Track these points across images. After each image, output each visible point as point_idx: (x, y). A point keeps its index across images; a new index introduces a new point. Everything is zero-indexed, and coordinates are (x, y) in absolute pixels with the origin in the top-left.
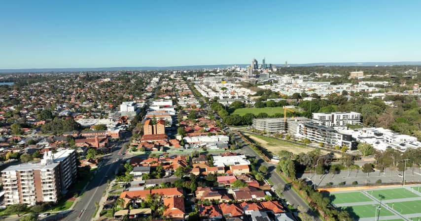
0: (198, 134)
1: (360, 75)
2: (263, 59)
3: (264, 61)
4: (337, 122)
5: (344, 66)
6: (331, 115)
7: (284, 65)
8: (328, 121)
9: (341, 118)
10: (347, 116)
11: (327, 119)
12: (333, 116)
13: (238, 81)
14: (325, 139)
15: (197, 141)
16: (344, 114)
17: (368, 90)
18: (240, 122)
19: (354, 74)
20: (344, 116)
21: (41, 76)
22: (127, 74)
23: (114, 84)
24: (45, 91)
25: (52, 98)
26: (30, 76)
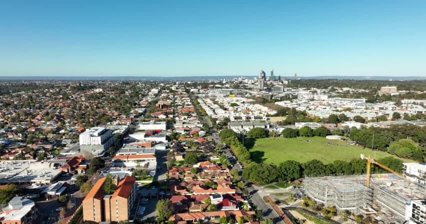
1: (392, 90)
2: (271, 70)
13: (248, 95)
19: (385, 90)
21: (35, 84)
22: (126, 84)
23: (105, 96)
24: (15, 103)
25: (14, 114)
26: (23, 84)
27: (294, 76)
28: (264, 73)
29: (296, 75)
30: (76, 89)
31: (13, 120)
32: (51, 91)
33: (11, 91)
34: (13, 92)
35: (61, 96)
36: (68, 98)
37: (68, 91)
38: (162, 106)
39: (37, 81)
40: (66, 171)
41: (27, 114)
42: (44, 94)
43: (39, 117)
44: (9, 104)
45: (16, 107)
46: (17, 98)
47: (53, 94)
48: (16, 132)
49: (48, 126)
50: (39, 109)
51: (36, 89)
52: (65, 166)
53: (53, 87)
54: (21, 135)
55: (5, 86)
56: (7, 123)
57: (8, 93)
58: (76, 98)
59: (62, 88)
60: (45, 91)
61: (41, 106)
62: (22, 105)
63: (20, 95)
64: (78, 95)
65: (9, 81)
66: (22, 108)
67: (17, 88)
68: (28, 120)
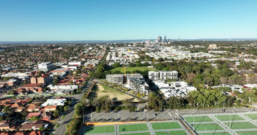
0: (69, 83)
1: (214, 46)
2: (165, 36)
3: (165, 37)
4: (162, 77)
5: (212, 41)
6: (158, 73)
7: (178, 40)
8: (156, 76)
9: (165, 75)
10: (169, 73)
11: (155, 75)
12: (159, 73)
13: (138, 50)
14: (137, 89)
15: (57, 88)
16: (167, 72)
17: (208, 56)
18: (101, 76)
19: (211, 46)
20: (166, 73)
21: (29, 45)
22: (77, 45)
23: (63, 51)
24: (17, 55)
25: (15, 60)
26: (22, 46)
30: (49, 48)
31: (15, 62)
32: (36, 49)
33: (15, 49)
34: (16, 50)
35: (40, 52)
36: (43, 52)
37: (45, 49)
38: (88, 55)
39: (30, 44)
40: (31, 75)
41: (21, 59)
42: (32, 51)
43: (26, 61)
44: (13, 55)
45: (16, 56)
46: (18, 53)
47: (36, 50)
48: (15, 65)
49: (30, 64)
50: (27, 57)
51: (28, 48)
52: (30, 74)
53: (37, 47)
54: (17, 66)
55: (12, 47)
56: (12, 63)
57: (14, 50)
58: (48, 52)
59: (42, 47)
60: (33, 49)
61: (28, 56)
62: (20, 56)
63: (19, 51)
64: (49, 51)
65: (15, 44)
66: (19, 57)
67: (18, 48)
68: (21, 61)
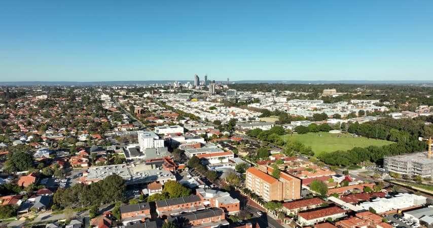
1: (333, 92)
27: (227, 80)
28: (197, 77)
29: (228, 79)
36: (16, 106)
38: (141, 111)
40: (173, 170)
58: (24, 106)
